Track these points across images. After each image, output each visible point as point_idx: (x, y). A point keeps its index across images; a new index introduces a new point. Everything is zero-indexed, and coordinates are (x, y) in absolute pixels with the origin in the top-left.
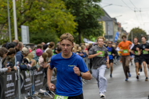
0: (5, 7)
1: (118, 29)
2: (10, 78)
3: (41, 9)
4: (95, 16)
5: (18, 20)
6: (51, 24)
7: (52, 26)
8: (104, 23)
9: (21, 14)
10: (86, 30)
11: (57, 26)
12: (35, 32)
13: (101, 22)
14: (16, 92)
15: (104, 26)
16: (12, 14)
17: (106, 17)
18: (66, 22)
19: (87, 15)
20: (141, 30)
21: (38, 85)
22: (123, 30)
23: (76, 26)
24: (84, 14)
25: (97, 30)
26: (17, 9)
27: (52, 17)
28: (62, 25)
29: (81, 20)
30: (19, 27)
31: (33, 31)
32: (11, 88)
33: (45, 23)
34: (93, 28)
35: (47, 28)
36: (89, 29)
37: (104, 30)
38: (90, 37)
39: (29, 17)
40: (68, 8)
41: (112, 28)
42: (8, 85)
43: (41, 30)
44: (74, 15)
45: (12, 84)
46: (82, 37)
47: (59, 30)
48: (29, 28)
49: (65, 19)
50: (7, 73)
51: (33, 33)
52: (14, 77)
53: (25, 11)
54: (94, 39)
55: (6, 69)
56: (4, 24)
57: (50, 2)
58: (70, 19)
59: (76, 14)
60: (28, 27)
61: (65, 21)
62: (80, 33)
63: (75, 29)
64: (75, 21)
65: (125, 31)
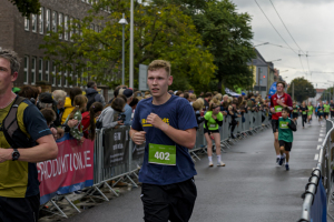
0: (119, 37)
1: (275, 78)
2: (118, 136)
3: (168, 44)
4: (243, 58)
5: (136, 56)
7: (182, 68)
8: (255, 68)
9: (142, 47)
10: (230, 77)
11: (189, 69)
13: (251, 67)
14: (126, 157)
15: (255, 74)
16: (128, 47)
17: (259, 60)
19: (233, 56)
20: (306, 81)
23: (215, 70)
24: (229, 54)
25: (245, 77)
26: (135, 40)
27: (184, 55)
28: (196, 67)
29: (224, 62)
30: (136, 66)
32: (119, 151)
36: (234, 76)
37: (255, 78)
38: (234, 87)
39: (151, 53)
40: (206, 45)
42: (115, 147)
44: (213, 55)
45: (121, 146)
46: (223, 86)
47: (191, 74)
49: (201, 60)
50: (114, 129)
52: (123, 136)
53: (146, 44)
54: (239, 90)
55: (116, 123)
56: (115, 60)
57: (181, 34)
58: (208, 61)
59: (217, 53)
61: (200, 63)
62: (220, 80)
63: (214, 74)
64: (214, 63)
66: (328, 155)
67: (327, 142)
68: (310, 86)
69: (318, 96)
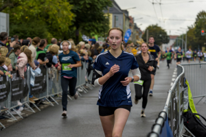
1: (130, 25)
4: (99, 6)
6: (40, 13)
7: (41, 16)
8: (111, 16)
10: (87, 24)
11: (47, 17)
12: (18, 22)
13: (107, 15)
15: (111, 21)
17: (115, 9)
18: (61, 11)
19: (89, 4)
20: (159, 28)
21: (16, 94)
22: (136, 27)
23: (73, 17)
24: (85, 3)
25: (101, 25)
27: (42, 3)
28: (54, 15)
29: (81, 10)
31: (15, 21)
33: (32, 11)
34: (95, 21)
35: (34, 17)
36: (90, 23)
37: (111, 26)
38: (91, 34)
41: (122, 23)
43: (26, 20)
44: (71, 4)
46: (80, 33)
47: (50, 22)
48: (10, 17)
49: (60, 8)
51: (15, 24)
54: (96, 37)
58: (66, 9)
59: (75, 2)
60: (8, 15)
61: (58, 11)
62: (78, 28)
63: (72, 21)
64: (72, 11)
65: (139, 29)
66: (176, 98)
67: (177, 86)
68: (164, 33)
69: (172, 42)
